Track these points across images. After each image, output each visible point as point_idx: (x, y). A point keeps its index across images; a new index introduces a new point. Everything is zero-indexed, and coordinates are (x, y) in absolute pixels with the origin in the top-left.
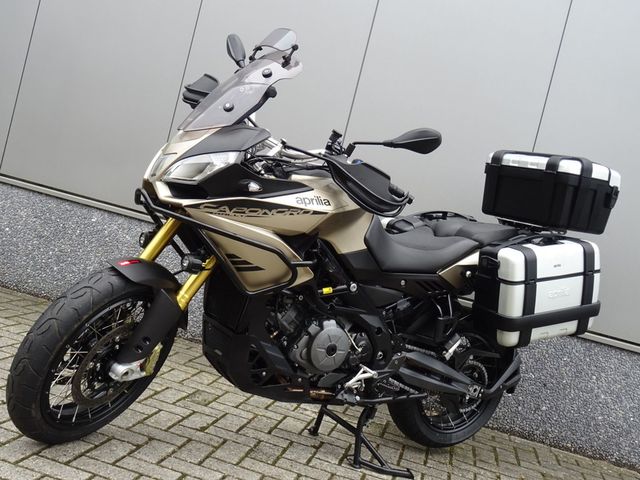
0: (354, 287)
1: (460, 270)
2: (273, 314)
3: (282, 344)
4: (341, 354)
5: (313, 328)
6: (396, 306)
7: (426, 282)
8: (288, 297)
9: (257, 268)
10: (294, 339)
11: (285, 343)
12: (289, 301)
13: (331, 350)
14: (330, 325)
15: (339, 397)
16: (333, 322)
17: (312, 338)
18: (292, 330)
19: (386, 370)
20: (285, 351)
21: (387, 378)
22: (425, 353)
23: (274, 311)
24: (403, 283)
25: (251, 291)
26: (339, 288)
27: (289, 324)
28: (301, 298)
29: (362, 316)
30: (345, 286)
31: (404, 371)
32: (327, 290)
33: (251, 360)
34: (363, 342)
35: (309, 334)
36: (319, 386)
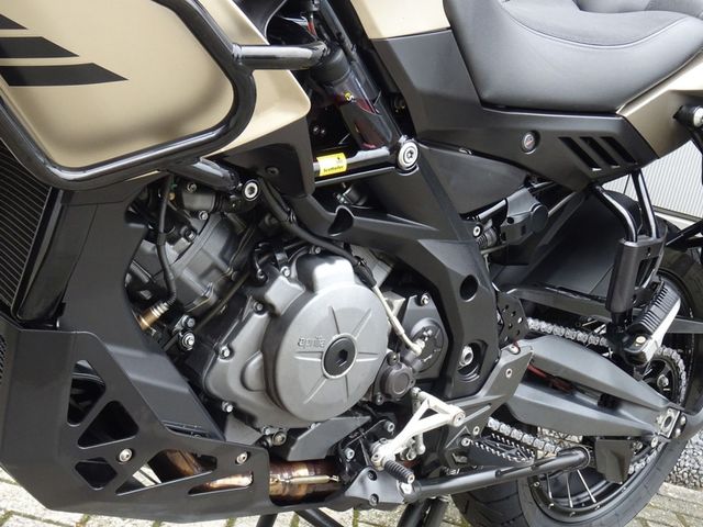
0: (409, 152)
1: (674, 106)
2: (148, 247)
3: (179, 346)
4: (364, 366)
5: (282, 290)
6: (504, 209)
7: (589, 139)
8: (205, 185)
9: (93, 74)
10: (217, 324)
11: (190, 339)
12: (204, 202)
13: (339, 356)
14: (335, 276)
15: (355, 490)
16: (343, 267)
17: (278, 323)
18: (212, 297)
19: (482, 395)
20: (190, 365)
21: (482, 420)
22: (576, 341)
23: (152, 237)
24: (528, 140)
25: (68, 167)
26: (361, 155)
27: (203, 276)
28: (251, 191)
29: (424, 243)
30: (384, 151)
31: (525, 392)
32: (331, 164)
33: (75, 415)
34: (422, 324)
35: (268, 307)
36: (290, 458)
